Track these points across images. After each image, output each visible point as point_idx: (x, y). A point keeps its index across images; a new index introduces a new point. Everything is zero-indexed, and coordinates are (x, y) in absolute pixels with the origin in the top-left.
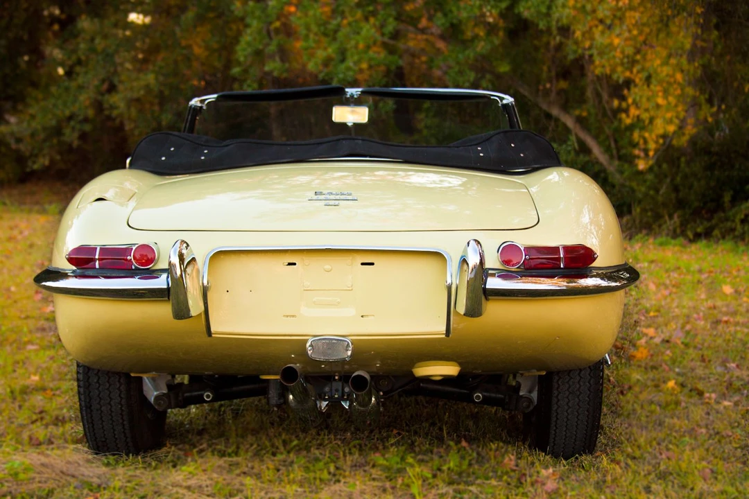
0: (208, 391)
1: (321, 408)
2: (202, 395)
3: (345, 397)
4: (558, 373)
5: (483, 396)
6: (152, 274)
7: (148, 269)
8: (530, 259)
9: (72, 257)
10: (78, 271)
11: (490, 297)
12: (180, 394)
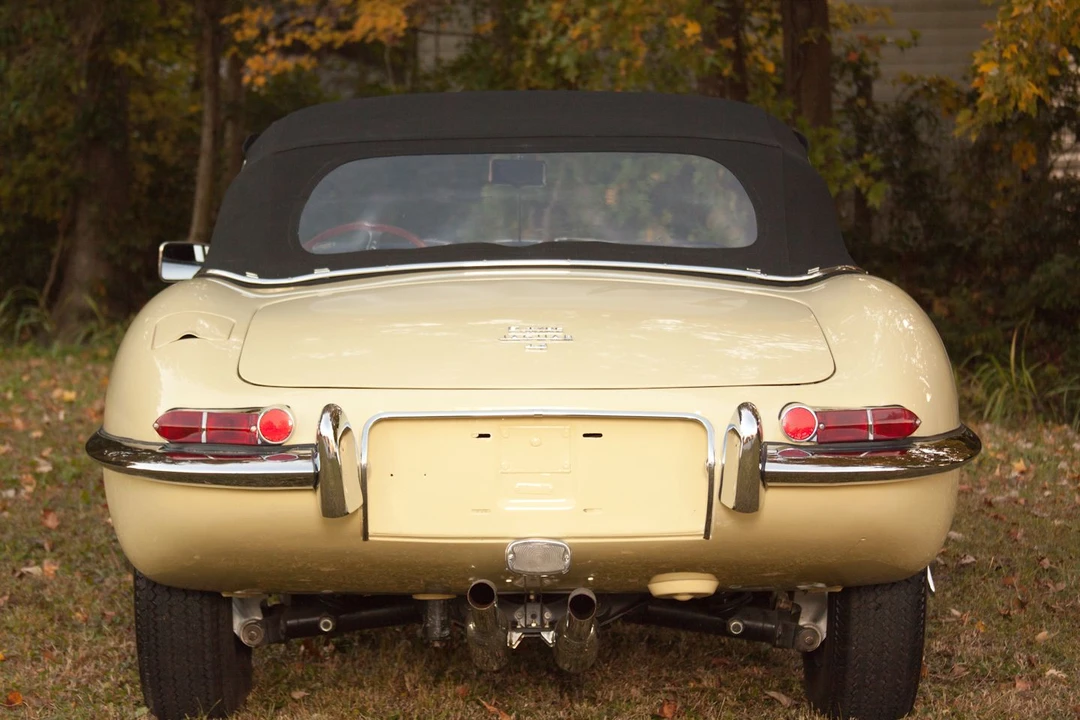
0: (326, 617)
1: (511, 644)
2: (317, 623)
3: (547, 626)
4: (858, 588)
5: (744, 625)
6: (283, 452)
7: (280, 445)
8: (826, 428)
9: (163, 425)
10: (172, 446)
11: (769, 484)
12: (282, 622)
